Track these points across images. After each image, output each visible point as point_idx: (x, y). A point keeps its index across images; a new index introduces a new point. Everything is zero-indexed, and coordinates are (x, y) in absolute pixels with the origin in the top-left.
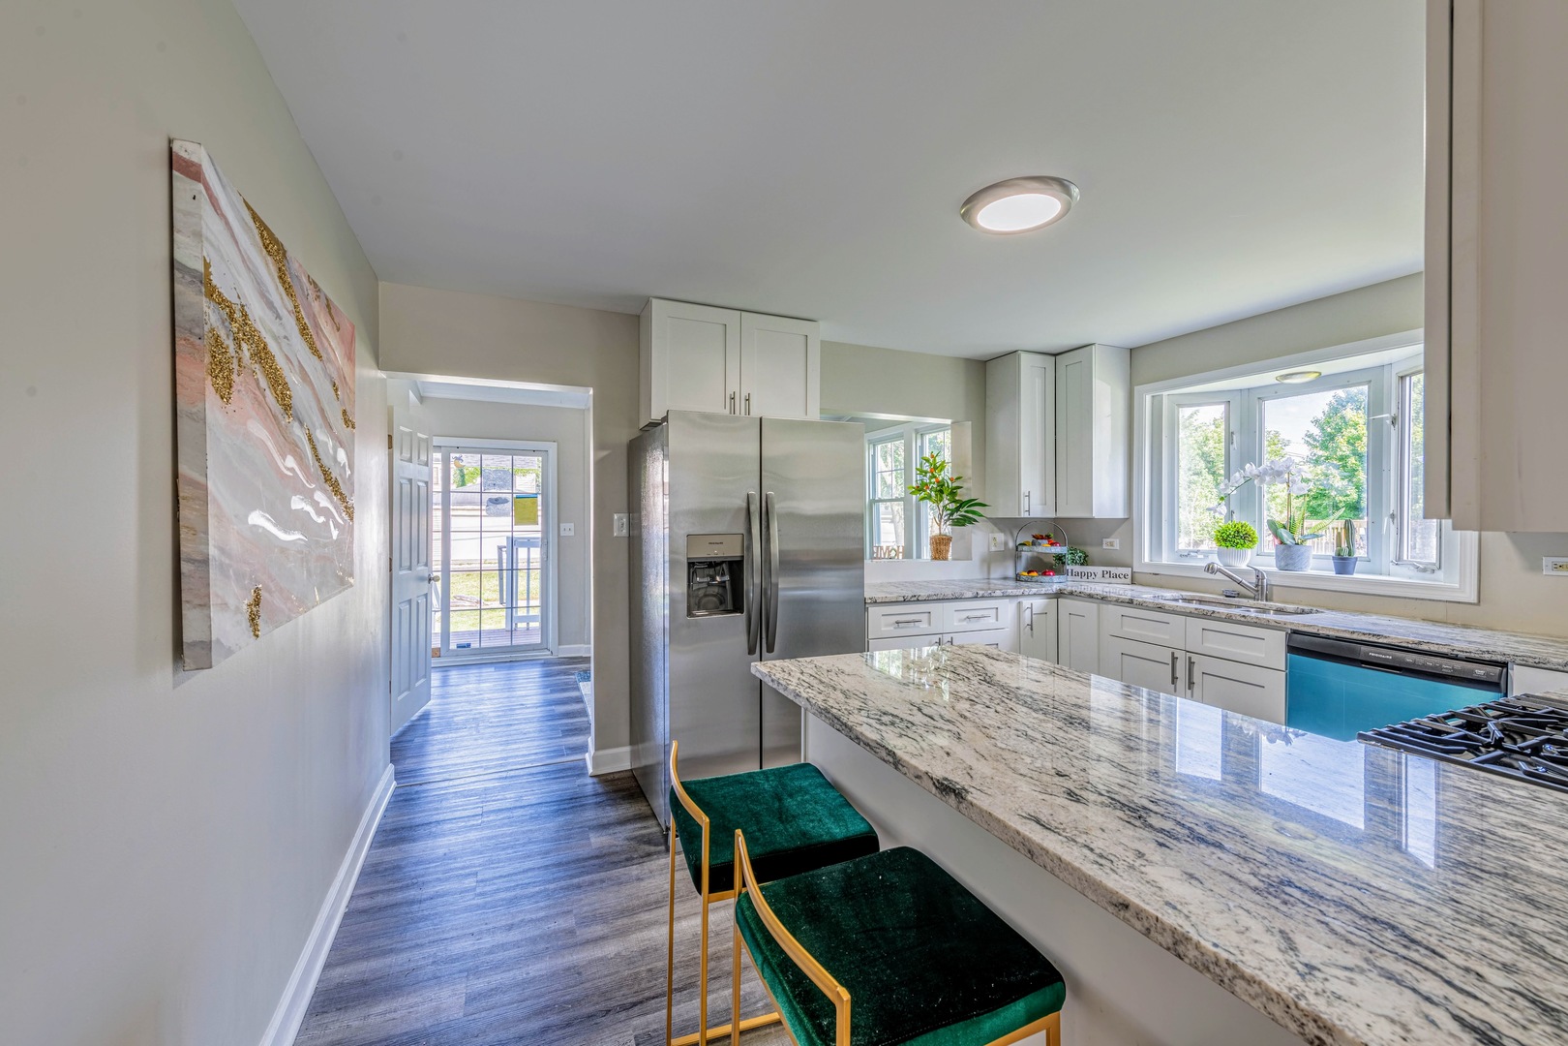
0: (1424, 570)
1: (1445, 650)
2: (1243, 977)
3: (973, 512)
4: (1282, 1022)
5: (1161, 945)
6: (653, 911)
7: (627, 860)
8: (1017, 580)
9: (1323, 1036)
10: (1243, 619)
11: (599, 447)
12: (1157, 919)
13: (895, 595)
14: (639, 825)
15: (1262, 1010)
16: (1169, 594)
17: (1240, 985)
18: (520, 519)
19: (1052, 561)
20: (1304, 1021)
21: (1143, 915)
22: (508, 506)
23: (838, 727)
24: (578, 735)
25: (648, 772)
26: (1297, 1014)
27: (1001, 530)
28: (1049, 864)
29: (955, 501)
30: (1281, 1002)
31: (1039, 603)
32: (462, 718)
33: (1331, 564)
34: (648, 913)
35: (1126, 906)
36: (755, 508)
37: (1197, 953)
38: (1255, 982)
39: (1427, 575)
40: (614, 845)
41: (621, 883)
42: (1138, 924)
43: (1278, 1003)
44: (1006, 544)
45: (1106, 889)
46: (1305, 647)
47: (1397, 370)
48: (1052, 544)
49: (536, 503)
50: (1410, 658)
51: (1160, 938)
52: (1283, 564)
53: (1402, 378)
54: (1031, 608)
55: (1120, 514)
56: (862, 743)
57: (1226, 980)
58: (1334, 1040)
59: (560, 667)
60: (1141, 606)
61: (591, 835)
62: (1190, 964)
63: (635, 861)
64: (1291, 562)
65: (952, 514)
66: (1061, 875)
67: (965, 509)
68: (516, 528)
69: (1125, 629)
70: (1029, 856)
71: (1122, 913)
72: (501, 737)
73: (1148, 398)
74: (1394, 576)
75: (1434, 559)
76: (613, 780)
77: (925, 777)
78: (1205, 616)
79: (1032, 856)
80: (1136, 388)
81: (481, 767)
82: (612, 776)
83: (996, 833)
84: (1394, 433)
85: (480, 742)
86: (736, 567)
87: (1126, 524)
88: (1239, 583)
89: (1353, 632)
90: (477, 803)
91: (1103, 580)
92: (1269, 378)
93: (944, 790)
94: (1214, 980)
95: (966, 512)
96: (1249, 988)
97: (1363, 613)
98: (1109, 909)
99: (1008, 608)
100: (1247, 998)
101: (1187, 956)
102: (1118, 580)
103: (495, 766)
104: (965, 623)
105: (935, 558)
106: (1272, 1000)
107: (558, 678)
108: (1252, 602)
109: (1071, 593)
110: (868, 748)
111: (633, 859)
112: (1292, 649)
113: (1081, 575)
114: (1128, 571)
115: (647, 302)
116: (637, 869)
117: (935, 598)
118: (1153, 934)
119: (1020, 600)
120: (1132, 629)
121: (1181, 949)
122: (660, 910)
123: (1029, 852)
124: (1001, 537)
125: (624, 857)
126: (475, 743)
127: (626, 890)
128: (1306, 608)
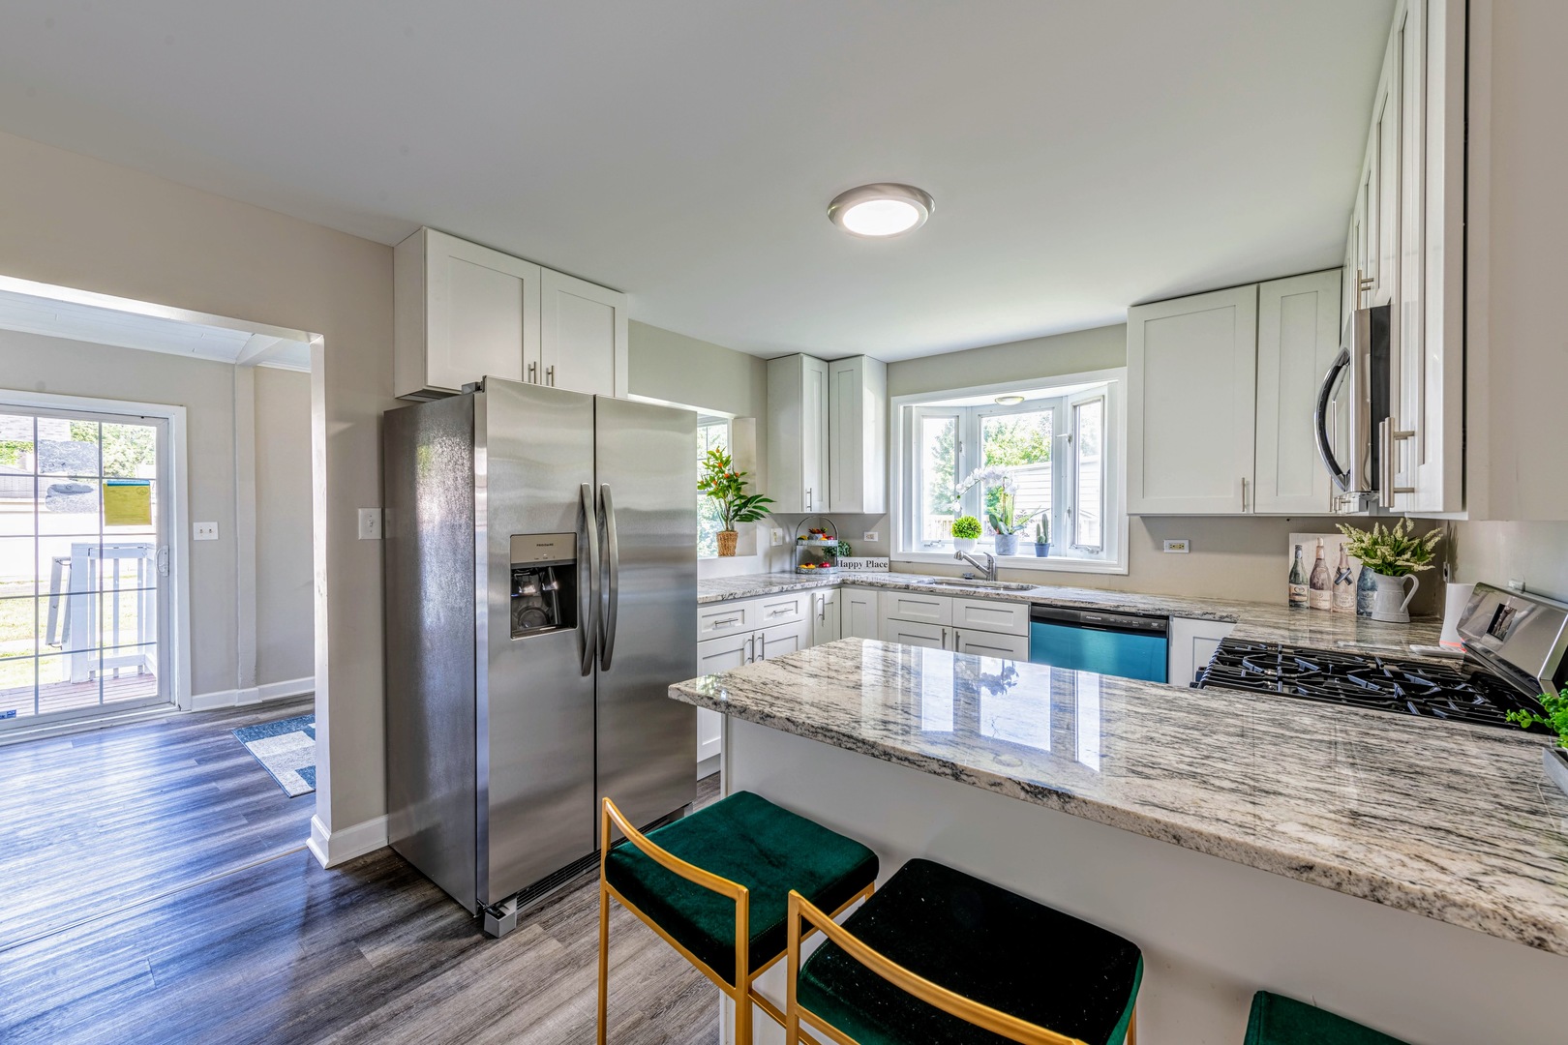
0: (1092, 552)
1: (1133, 610)
2: (1454, 904)
3: (761, 508)
4: (1499, 933)
5: (1355, 895)
6: (500, 1023)
7: (433, 967)
8: (797, 573)
9: (1543, 935)
11: (332, 416)
12: (1350, 873)
13: (715, 594)
14: (432, 917)
15: (1477, 929)
16: (927, 579)
17: (1451, 913)
18: (114, 514)
19: (821, 553)
20: (1523, 927)
21: (1333, 872)
22: (93, 497)
23: (849, 745)
24: (275, 816)
25: (425, 840)
26: (1515, 923)
27: (780, 526)
28: (1203, 845)
29: (741, 497)
30: (1498, 917)
31: (828, 593)
32: (37, 829)
33: (1034, 549)
34: (494, 1028)
35: (1310, 868)
36: (589, 503)
37: (1399, 894)
38: (1468, 906)
39: (1094, 555)
40: (403, 955)
41: (438, 1001)
42: (1326, 882)
43: (1495, 918)
44: (784, 538)
45: (1283, 856)
46: (1043, 615)
47: (1071, 401)
48: (828, 538)
49: (147, 493)
50: (1112, 618)
51: (1354, 889)
52: (1002, 550)
53: (1075, 407)
54: (823, 599)
55: (881, 510)
56: (894, 759)
57: (1435, 911)
58: (1555, 936)
59: (200, 726)
60: (916, 590)
61: (363, 950)
62: (1392, 906)
63: (447, 965)
64: (1008, 548)
65: (740, 509)
66: (1221, 853)
67: (753, 504)
68: (107, 529)
69: (902, 612)
70: (1174, 841)
71: (1305, 875)
72: (134, 844)
73: (901, 408)
74: (1070, 556)
75: (1098, 543)
76: (365, 867)
77: (1008, 784)
78: (968, 596)
79: (1178, 841)
80: (892, 398)
81: (113, 898)
82: (361, 861)
83: (1123, 826)
84: (1069, 449)
85: (92, 860)
86: (566, 573)
87: (883, 519)
88: (978, 567)
89: (1075, 602)
90: (133, 956)
91: (867, 569)
92: (989, 399)
93: (1040, 793)
94: (1420, 913)
95: (754, 507)
96: (1460, 912)
97: (1060, 586)
98: (1288, 874)
99: (804, 599)
100: (1459, 922)
101: (1388, 899)
102: (879, 569)
103: (142, 892)
104: (772, 618)
105: (722, 554)
106: (1488, 917)
107: (202, 741)
108: (986, 582)
109: (854, 583)
110: (906, 763)
111: (442, 963)
112: (1035, 618)
113: (848, 565)
114: (885, 560)
115: (416, 233)
116: (453, 975)
117: (749, 595)
118: (1345, 886)
119: (814, 591)
120: (908, 612)
121: (1380, 894)
122: (509, 1017)
123: (1175, 837)
124: (780, 532)
125: (426, 965)
126: (81, 863)
127: (448, 1009)
128: (1025, 585)
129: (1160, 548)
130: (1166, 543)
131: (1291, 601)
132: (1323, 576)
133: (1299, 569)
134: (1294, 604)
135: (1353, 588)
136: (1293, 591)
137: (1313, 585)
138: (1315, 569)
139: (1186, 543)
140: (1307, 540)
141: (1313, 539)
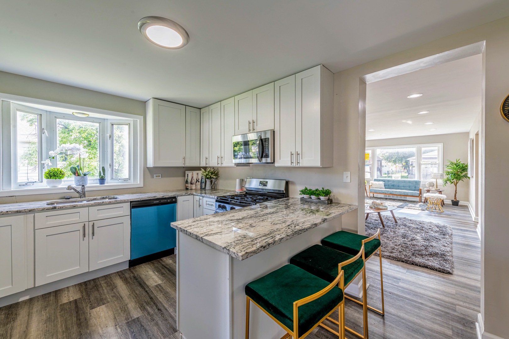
0: (125, 180)
10: (116, 202)
33: (98, 182)
39: (126, 182)
46: (136, 205)
47: (110, 122)
50: (162, 200)
52: (80, 183)
53: (112, 125)
64: (84, 182)
75: (127, 177)
78: (99, 205)
84: (109, 142)
88: (78, 192)
89: (149, 197)
108: (81, 199)
112: (133, 207)
129: (153, 177)
130: (155, 175)
131: (186, 188)
132: (193, 181)
133: (188, 180)
134: (187, 189)
135: (199, 183)
136: (187, 186)
137: (191, 184)
138: (192, 179)
139: (160, 175)
140: (190, 173)
141: (191, 172)
